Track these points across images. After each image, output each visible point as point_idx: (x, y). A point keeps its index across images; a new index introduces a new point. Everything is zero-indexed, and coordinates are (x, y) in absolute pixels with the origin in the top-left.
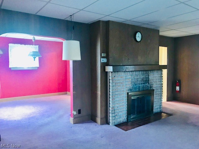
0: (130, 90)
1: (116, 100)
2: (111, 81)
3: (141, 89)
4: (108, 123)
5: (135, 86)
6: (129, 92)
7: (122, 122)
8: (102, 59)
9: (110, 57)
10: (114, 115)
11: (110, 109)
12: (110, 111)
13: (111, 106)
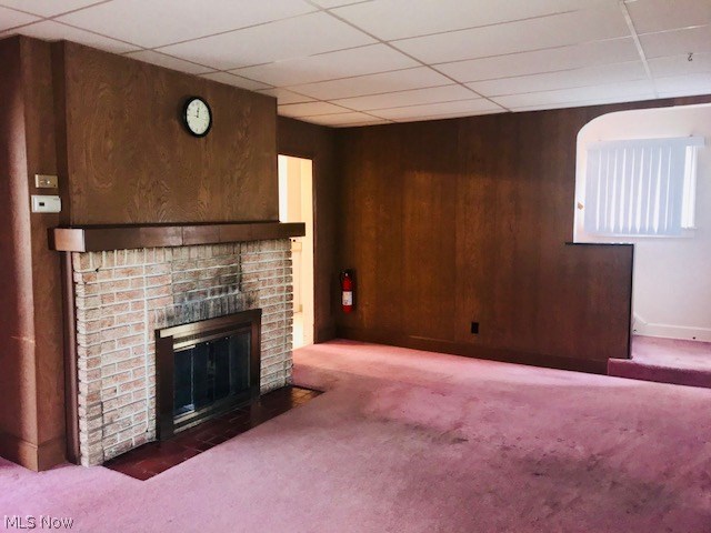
0: (170, 318)
1: (104, 363)
2: (80, 290)
3: (211, 310)
4: (72, 458)
5: (187, 302)
6: (165, 325)
7: (137, 443)
8: (36, 199)
9: (75, 190)
10: (100, 425)
11: (82, 400)
12: (82, 411)
13: (83, 388)
